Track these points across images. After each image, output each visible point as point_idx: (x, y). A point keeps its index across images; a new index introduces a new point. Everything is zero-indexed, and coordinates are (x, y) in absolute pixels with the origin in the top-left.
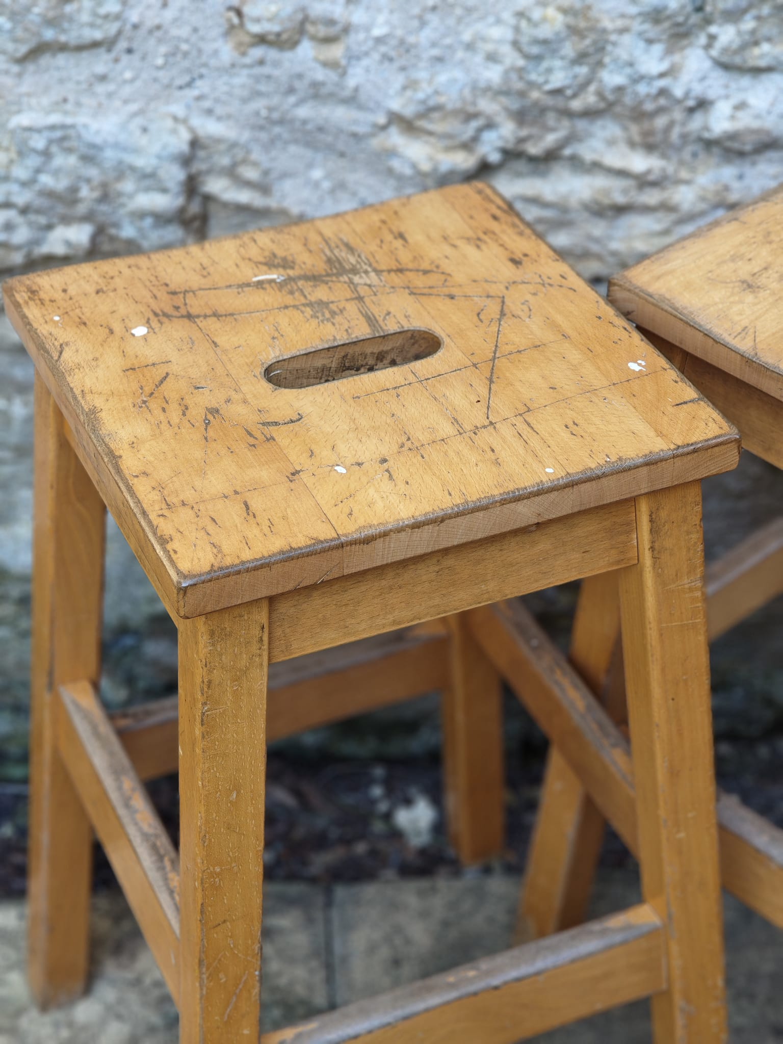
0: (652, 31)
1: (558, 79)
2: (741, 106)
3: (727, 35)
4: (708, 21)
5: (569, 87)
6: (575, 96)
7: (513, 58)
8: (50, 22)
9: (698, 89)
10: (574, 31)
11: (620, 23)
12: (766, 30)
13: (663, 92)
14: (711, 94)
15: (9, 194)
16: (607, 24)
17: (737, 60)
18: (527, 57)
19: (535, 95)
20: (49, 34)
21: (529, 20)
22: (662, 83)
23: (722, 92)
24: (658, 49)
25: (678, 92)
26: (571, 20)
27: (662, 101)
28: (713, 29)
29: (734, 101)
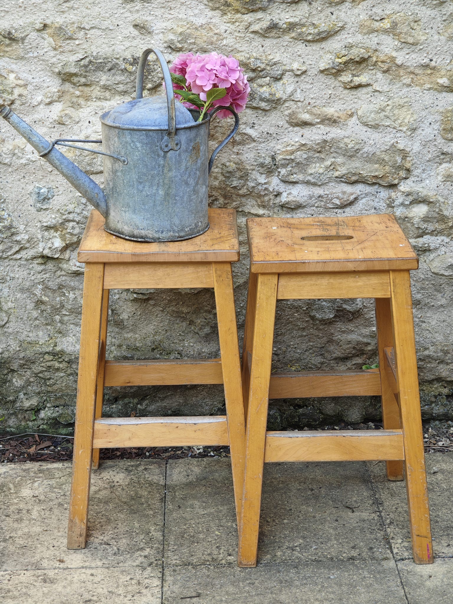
0: (262, 170)
1: (235, 183)
2: (290, 194)
3: (283, 171)
4: (278, 168)
5: (238, 186)
6: (240, 189)
7: (221, 178)
8: (89, 165)
9: (277, 188)
10: (238, 169)
11: (251, 167)
12: (294, 170)
13: (266, 189)
14: (281, 190)
15: (74, 217)
16: (248, 167)
17: (287, 179)
18: (225, 177)
19: (228, 189)
20: (88, 168)
21: (225, 166)
22: (266, 186)
23: (284, 190)
24: (264, 176)
25: (271, 190)
26: (237, 166)
27: (266, 192)
28: (279, 170)
29: (287, 193)
